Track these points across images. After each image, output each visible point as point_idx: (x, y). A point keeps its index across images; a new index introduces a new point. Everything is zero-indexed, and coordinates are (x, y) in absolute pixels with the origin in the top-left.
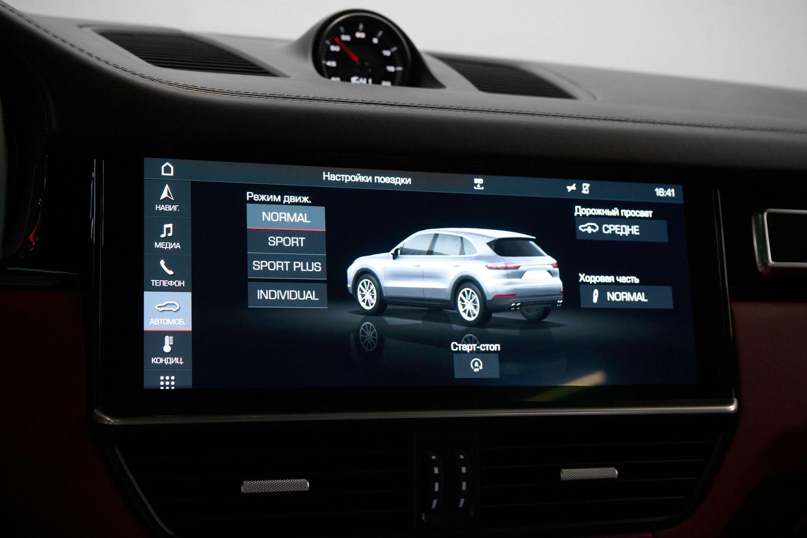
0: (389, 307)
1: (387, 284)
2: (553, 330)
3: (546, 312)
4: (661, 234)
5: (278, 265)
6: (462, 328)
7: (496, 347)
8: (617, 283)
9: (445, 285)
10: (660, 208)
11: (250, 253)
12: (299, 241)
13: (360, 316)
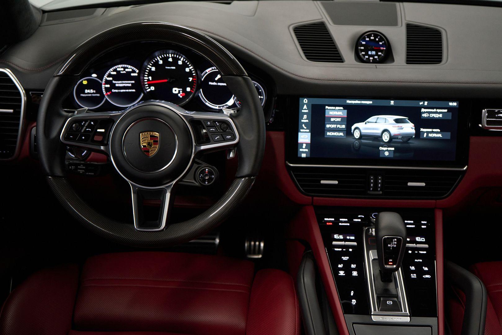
0: (363, 137)
1: (363, 131)
2: (410, 144)
3: (409, 139)
4: (449, 117)
5: (333, 126)
6: (383, 143)
7: (393, 149)
8: (432, 131)
9: (379, 132)
10: (450, 109)
11: (326, 123)
12: (339, 120)
13: (355, 140)
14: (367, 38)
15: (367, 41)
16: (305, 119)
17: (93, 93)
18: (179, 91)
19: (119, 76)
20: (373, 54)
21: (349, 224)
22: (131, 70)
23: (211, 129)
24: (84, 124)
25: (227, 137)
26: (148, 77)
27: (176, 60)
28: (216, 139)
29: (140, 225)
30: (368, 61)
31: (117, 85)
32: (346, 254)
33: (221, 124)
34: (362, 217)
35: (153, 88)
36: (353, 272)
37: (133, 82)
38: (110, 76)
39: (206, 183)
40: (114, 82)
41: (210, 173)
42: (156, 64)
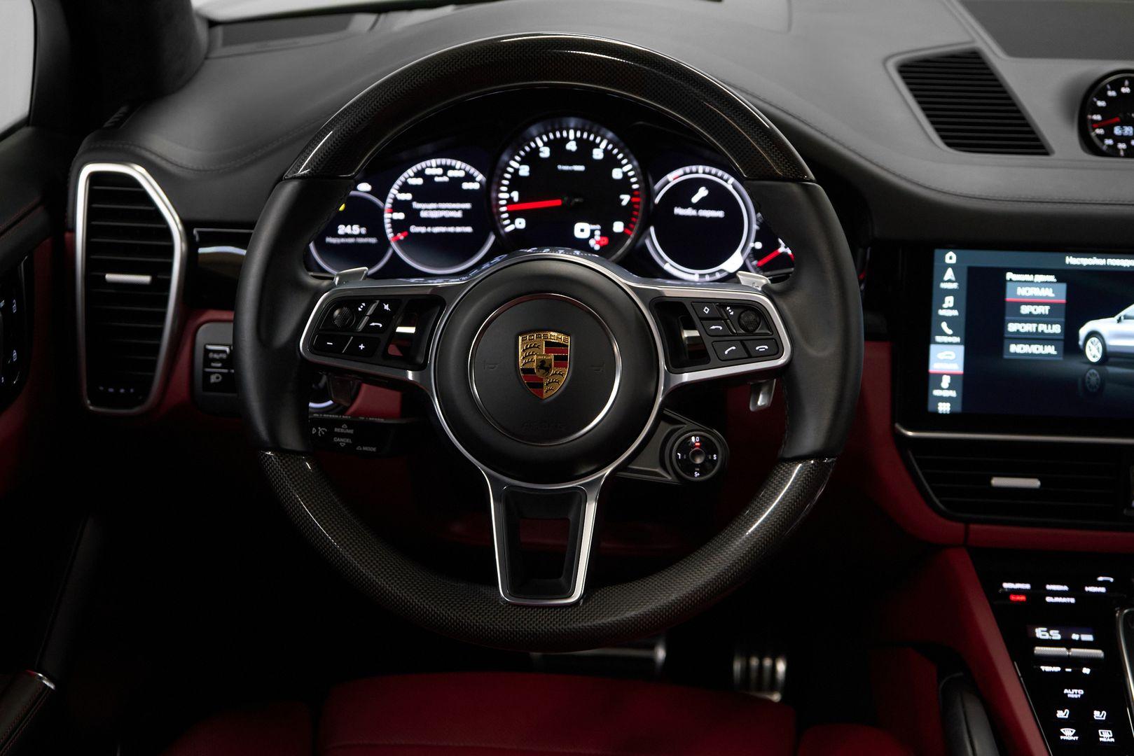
0: (1111, 360)
1: (1110, 342)
5: (1028, 328)
11: (1007, 318)
12: (1044, 310)
13: (1087, 366)
14: (1112, 90)
15: (1112, 97)
16: (949, 308)
17: (360, 235)
18: (592, 232)
19: (430, 191)
20: (1126, 133)
21: (1072, 600)
22: (461, 174)
23: (713, 327)
24: (365, 309)
25: (757, 348)
26: (509, 192)
27: (586, 147)
28: (726, 352)
29: (515, 587)
30: (1113, 152)
31: (423, 214)
32: (1075, 680)
33: (741, 313)
34: (1109, 581)
35: (520, 223)
36: (1100, 731)
37: (467, 206)
38: (405, 188)
39: (697, 474)
40: (416, 205)
41: (707, 446)
42: (532, 158)
